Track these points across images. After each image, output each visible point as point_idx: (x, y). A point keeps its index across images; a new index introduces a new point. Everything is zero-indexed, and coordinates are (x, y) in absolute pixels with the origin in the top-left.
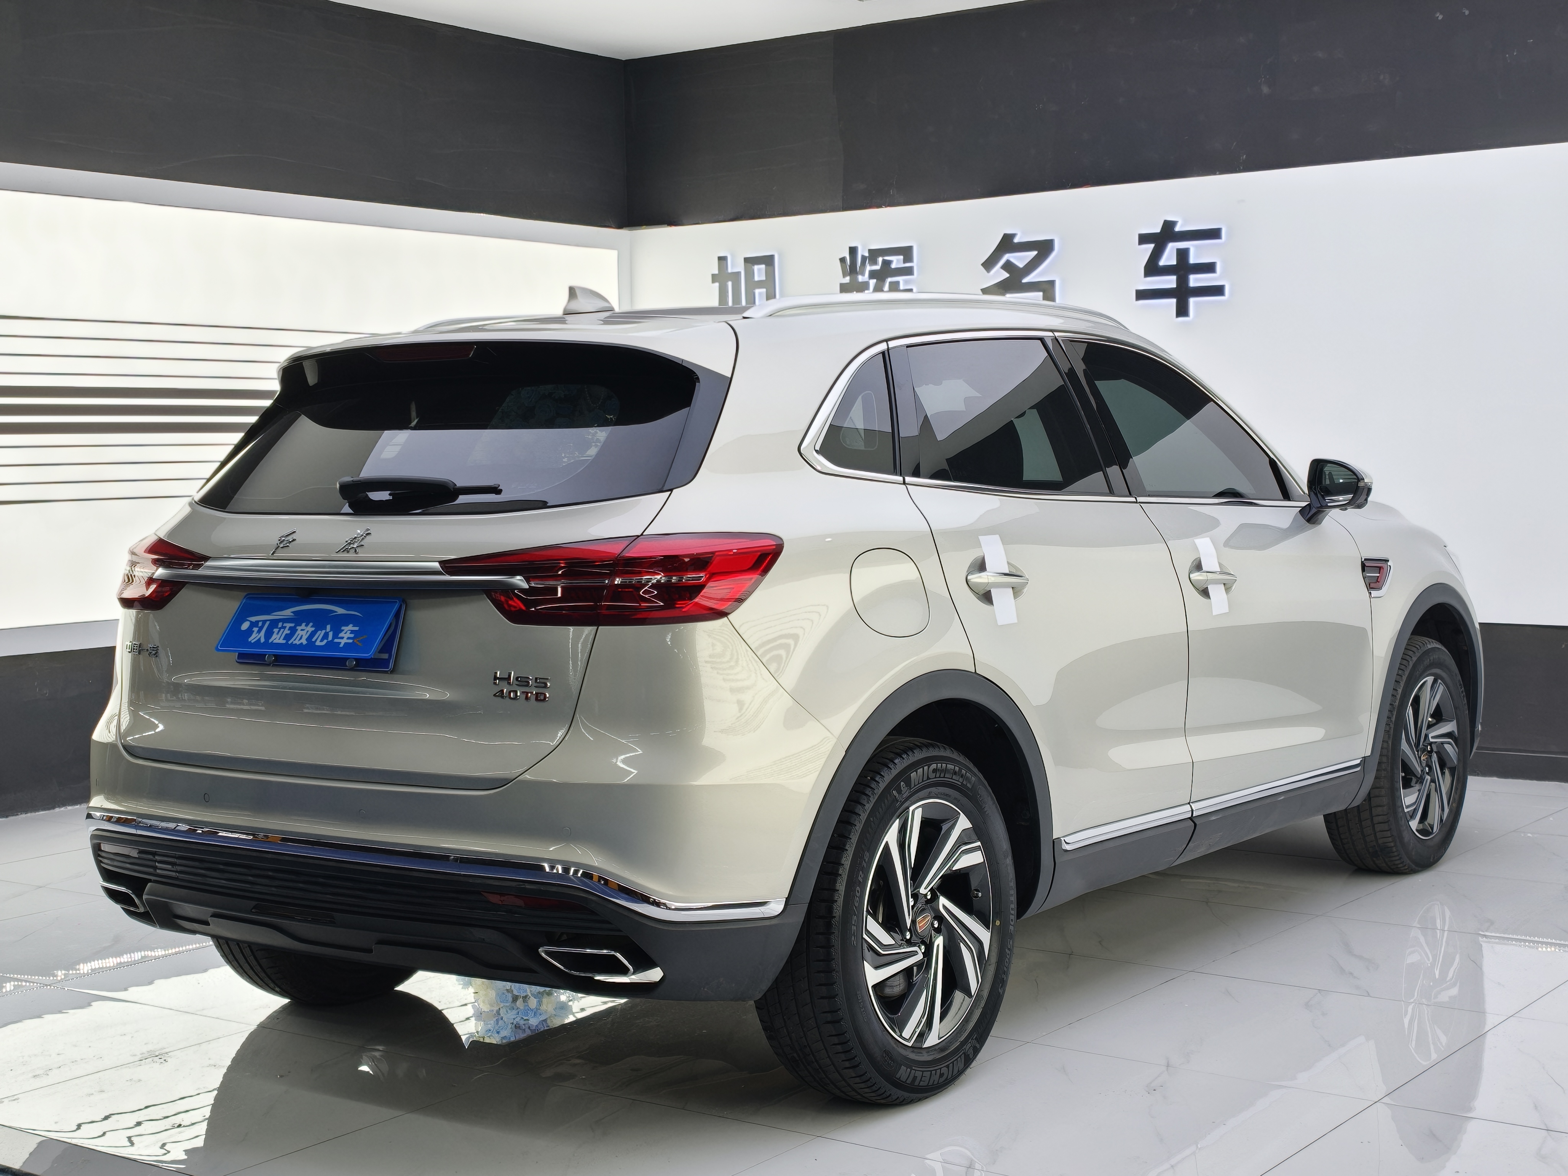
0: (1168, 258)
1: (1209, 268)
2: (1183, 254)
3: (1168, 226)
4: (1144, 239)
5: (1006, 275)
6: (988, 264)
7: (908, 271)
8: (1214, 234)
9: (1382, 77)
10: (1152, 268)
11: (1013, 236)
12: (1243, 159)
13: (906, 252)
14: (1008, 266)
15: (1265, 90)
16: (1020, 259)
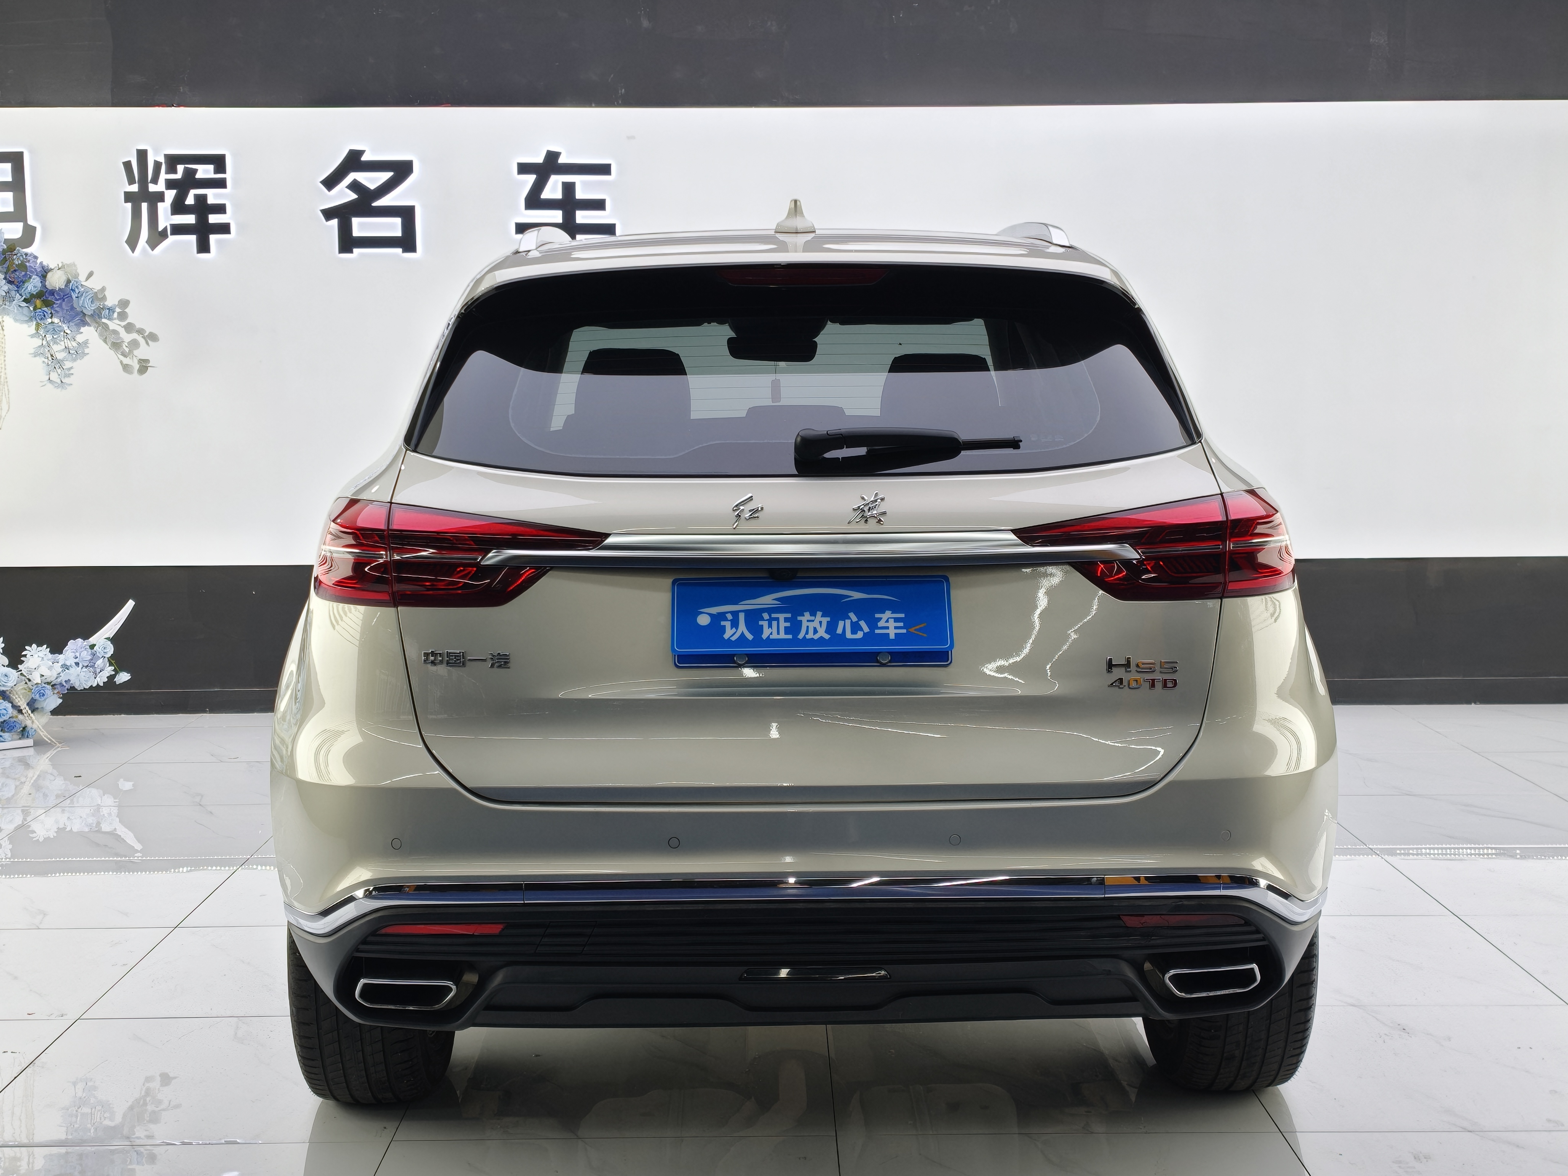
0: (553, 190)
1: (599, 205)
2: (569, 188)
3: (552, 156)
4: (524, 168)
5: (353, 196)
6: (330, 182)
7: (221, 184)
8: (604, 169)
9: (769, 24)
10: (534, 201)
11: (361, 153)
12: (621, 93)
13: (219, 162)
14: (355, 186)
15: (645, 23)
16: (372, 180)
